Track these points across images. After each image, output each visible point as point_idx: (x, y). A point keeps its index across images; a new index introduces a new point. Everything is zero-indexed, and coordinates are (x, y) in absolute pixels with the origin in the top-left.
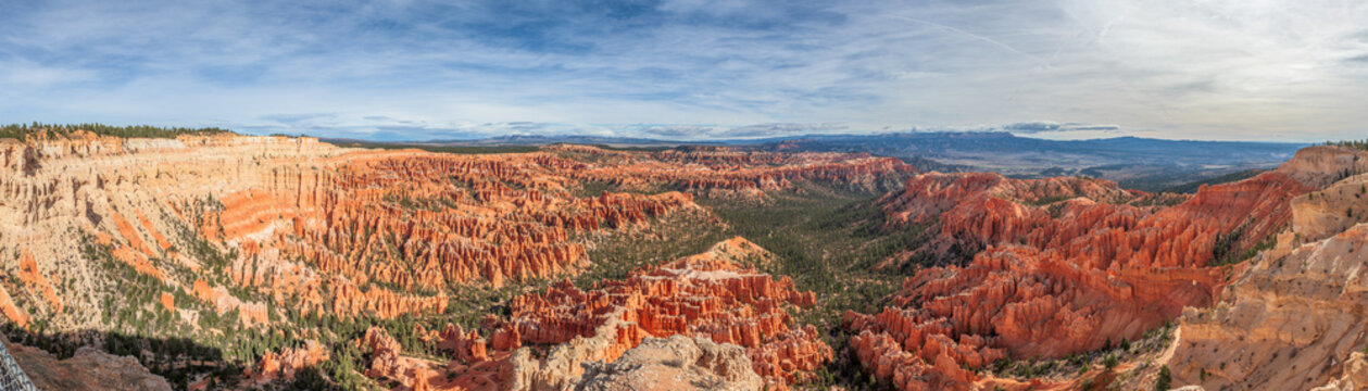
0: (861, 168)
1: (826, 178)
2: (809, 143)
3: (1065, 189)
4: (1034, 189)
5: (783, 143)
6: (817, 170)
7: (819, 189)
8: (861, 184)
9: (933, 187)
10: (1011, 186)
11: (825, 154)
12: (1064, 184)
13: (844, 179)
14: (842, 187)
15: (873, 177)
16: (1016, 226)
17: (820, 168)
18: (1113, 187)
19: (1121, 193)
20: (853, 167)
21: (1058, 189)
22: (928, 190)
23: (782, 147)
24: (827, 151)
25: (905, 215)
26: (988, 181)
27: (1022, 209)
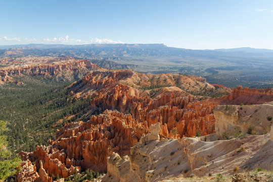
0: (64, 67)
1: (40, 74)
2: (32, 50)
3: (169, 81)
4: (152, 80)
5: (10, 50)
6: (34, 69)
7: (34, 81)
8: (63, 76)
9: (97, 78)
10: (138, 78)
11: (42, 58)
12: (171, 78)
13: (52, 74)
14: (51, 79)
15: (72, 72)
16: (129, 101)
17: (35, 67)
18: (203, 81)
19: (207, 85)
20: (58, 66)
21: (165, 80)
22: (93, 79)
23: (10, 53)
24: (44, 55)
25: (78, 95)
26: (127, 74)
27: (136, 91)
